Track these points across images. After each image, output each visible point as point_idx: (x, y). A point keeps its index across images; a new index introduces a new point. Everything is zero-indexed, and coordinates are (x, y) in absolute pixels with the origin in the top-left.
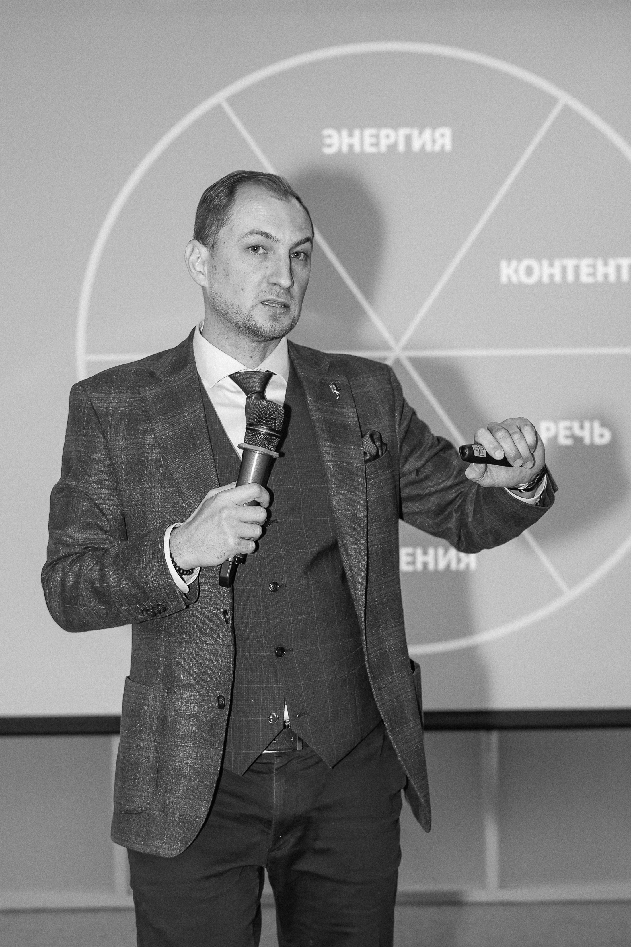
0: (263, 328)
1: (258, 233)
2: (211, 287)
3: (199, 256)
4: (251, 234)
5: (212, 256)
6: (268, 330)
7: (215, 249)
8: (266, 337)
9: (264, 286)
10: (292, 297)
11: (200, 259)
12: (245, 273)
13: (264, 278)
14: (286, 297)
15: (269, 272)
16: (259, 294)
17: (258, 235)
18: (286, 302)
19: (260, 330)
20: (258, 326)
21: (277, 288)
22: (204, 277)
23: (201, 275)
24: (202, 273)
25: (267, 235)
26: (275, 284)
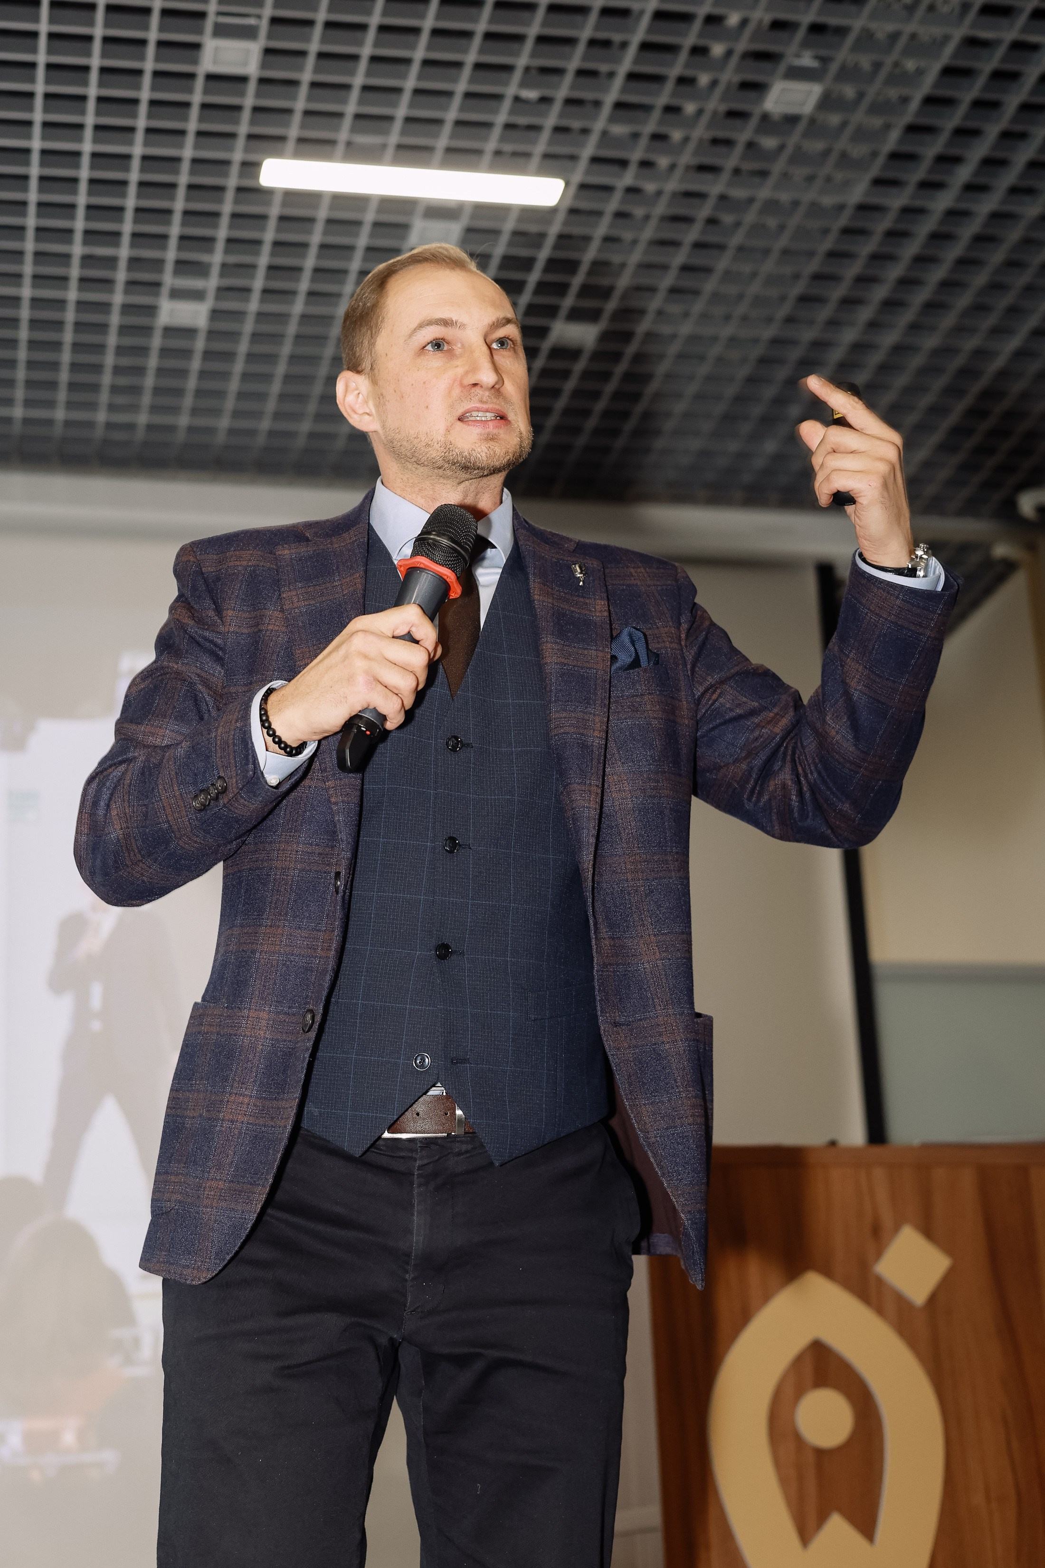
0: (474, 454)
1: (430, 323)
2: (383, 427)
3: (358, 392)
4: (421, 327)
5: (374, 382)
6: (484, 455)
7: (376, 371)
8: (483, 469)
9: (457, 391)
10: (506, 399)
11: (361, 396)
12: (424, 383)
13: (454, 381)
14: (495, 400)
15: (460, 371)
16: (452, 406)
17: (431, 327)
18: (497, 407)
19: (472, 459)
20: (466, 453)
21: (477, 390)
22: (371, 418)
23: (367, 417)
24: (368, 414)
25: (446, 323)
26: (475, 385)
